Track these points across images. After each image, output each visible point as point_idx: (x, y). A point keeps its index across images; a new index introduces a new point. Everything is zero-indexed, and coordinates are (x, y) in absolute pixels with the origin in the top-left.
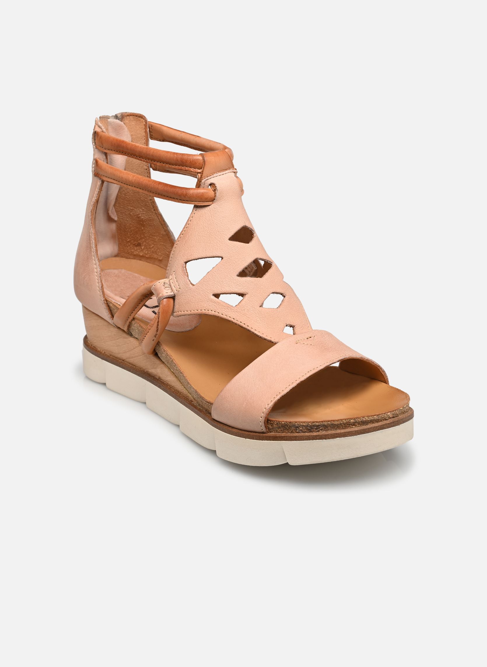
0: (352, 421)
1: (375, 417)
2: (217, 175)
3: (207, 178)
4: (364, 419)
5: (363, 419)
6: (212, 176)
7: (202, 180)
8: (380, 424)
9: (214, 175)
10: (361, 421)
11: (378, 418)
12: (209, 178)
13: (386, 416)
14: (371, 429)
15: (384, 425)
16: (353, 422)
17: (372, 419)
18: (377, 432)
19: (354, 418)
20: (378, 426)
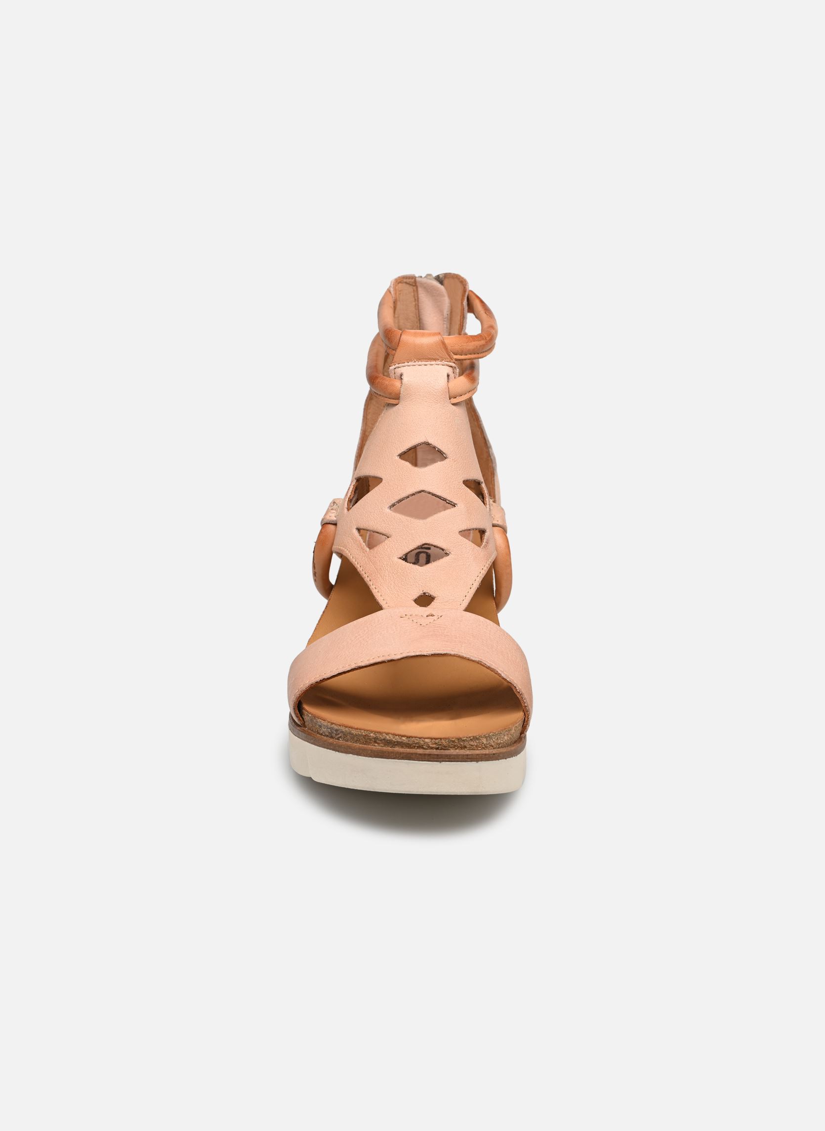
0: (372, 735)
1: (404, 738)
2: (414, 364)
3: (397, 365)
4: (388, 737)
5: (386, 737)
6: (406, 364)
7: (390, 366)
8: (408, 750)
9: (410, 364)
10: (384, 739)
11: (408, 742)
12: (400, 365)
13: (422, 742)
14: (392, 755)
15: (412, 754)
16: (373, 737)
17: (400, 740)
18: (400, 761)
19: (375, 732)
20: (403, 753)
